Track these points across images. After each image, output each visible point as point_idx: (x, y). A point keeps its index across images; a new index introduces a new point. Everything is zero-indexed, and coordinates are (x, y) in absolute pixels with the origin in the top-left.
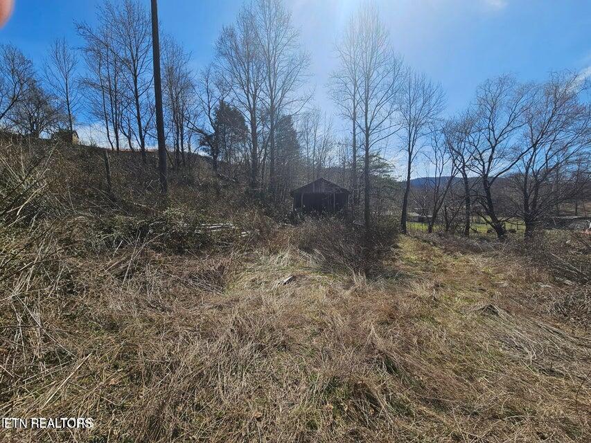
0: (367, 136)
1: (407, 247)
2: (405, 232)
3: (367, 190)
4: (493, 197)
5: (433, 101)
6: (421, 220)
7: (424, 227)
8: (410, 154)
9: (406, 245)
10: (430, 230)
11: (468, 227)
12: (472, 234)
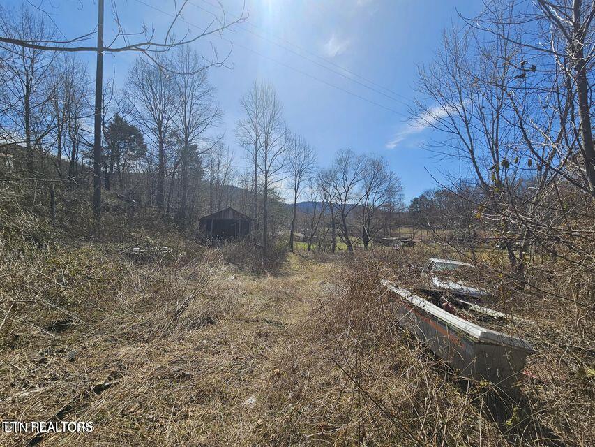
0: (266, 177)
1: (293, 260)
2: (292, 251)
3: (265, 219)
4: (347, 225)
5: (311, 157)
6: (304, 240)
7: (306, 246)
8: (296, 193)
9: (293, 259)
10: (309, 249)
11: (334, 246)
12: (337, 251)
